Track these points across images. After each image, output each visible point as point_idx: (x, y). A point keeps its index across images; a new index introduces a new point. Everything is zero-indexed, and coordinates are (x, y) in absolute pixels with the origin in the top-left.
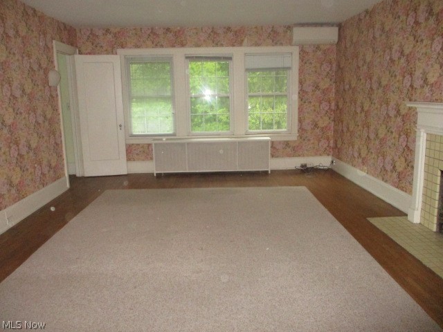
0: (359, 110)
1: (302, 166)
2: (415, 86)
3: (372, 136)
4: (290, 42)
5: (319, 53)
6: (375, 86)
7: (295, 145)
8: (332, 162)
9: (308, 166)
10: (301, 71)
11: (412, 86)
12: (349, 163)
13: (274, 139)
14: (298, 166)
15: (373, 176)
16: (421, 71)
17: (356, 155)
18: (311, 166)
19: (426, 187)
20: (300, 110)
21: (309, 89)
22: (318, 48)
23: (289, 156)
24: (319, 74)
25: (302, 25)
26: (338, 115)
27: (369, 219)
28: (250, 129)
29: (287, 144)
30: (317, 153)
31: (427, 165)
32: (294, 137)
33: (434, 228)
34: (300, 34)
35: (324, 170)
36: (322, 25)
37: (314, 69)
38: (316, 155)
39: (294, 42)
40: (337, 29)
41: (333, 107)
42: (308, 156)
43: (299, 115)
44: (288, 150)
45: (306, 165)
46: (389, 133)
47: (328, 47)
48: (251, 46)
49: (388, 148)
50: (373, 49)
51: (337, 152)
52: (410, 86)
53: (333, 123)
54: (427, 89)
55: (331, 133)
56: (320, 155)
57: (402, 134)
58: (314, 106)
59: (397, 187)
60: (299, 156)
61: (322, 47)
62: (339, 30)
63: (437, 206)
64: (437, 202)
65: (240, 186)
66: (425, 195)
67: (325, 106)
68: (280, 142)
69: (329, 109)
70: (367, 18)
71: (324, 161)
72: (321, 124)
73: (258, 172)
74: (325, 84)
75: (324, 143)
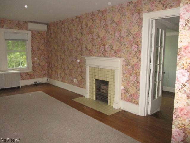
0: (59, 58)
1: (35, 83)
2: (83, 50)
3: (66, 68)
4: (27, 29)
5: (39, 35)
6: (66, 50)
7: (31, 74)
8: (48, 80)
9: (37, 82)
10: (32, 42)
11: (82, 50)
12: (56, 79)
13: (22, 72)
14: (33, 83)
15: (68, 83)
16: (85, 45)
17: (59, 76)
18: (39, 82)
19: (90, 85)
20: (33, 59)
21: (36, 50)
22: (39, 32)
23: (28, 79)
24: (40, 44)
25: (32, 22)
26: (49, 60)
27: (72, 99)
28: (9, 67)
29: (27, 73)
30: (41, 76)
31: (90, 77)
32: (30, 70)
33: (94, 99)
34: (31, 26)
35: (44, 83)
36: (40, 23)
37: (37, 41)
38: (40, 77)
39: (29, 29)
40: (46, 26)
41: (46, 57)
42: (37, 78)
43: (32, 61)
44: (28, 76)
45: (36, 82)
46: (74, 67)
47: (43, 32)
48: (8, 28)
49: (73, 73)
50: (64, 35)
51: (49, 76)
52: (81, 50)
53: (46, 64)
54: (87, 51)
55: (46, 68)
56: (42, 77)
57: (79, 67)
58: (38, 57)
59: (79, 87)
60: (33, 78)
61: (40, 32)
62: (47, 26)
63: (95, 91)
64: (95, 90)
65: (11, 95)
66: (90, 88)
67: (43, 57)
68: (24, 73)
69: (45, 58)
70: (61, 23)
71: (44, 80)
72: (42, 64)
73: (15, 87)
74: (42, 48)
75: (43, 72)
